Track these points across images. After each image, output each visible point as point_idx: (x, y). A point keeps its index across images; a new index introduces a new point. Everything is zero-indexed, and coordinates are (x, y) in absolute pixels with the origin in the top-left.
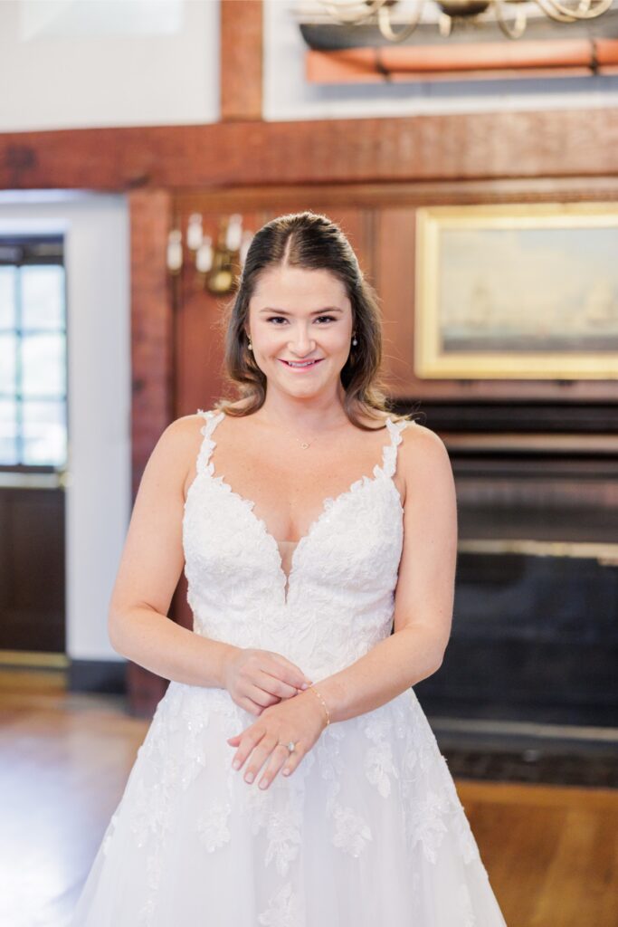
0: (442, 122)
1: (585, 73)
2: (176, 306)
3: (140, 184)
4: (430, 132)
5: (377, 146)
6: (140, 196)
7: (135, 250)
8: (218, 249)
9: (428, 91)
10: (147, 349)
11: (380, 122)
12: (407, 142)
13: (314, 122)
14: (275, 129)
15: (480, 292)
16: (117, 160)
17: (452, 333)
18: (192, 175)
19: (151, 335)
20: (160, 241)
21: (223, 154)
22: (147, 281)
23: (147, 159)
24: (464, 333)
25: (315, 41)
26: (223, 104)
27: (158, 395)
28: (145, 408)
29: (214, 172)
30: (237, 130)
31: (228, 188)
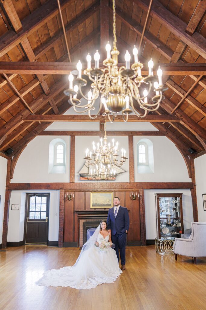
0: (93, 183)
1: (107, 180)
2: (65, 202)
3: (61, 189)
5: (86, 186)
6: (61, 190)
7: (60, 196)
8: (71, 196)
9: (91, 181)
10: (62, 206)
11: (86, 183)
12: (89, 185)
13: (80, 183)
14: (76, 184)
15: (96, 200)
16: (59, 186)
17: (93, 204)
18: (67, 188)
19: (62, 205)
20: (63, 195)
21: (70, 186)
22: (62, 199)
23: (62, 186)
24: (95, 204)
25: (81, 176)
26: (70, 181)
27: (63, 211)
28: (61, 213)
29: (69, 188)
30: (72, 184)
31: (71, 189)
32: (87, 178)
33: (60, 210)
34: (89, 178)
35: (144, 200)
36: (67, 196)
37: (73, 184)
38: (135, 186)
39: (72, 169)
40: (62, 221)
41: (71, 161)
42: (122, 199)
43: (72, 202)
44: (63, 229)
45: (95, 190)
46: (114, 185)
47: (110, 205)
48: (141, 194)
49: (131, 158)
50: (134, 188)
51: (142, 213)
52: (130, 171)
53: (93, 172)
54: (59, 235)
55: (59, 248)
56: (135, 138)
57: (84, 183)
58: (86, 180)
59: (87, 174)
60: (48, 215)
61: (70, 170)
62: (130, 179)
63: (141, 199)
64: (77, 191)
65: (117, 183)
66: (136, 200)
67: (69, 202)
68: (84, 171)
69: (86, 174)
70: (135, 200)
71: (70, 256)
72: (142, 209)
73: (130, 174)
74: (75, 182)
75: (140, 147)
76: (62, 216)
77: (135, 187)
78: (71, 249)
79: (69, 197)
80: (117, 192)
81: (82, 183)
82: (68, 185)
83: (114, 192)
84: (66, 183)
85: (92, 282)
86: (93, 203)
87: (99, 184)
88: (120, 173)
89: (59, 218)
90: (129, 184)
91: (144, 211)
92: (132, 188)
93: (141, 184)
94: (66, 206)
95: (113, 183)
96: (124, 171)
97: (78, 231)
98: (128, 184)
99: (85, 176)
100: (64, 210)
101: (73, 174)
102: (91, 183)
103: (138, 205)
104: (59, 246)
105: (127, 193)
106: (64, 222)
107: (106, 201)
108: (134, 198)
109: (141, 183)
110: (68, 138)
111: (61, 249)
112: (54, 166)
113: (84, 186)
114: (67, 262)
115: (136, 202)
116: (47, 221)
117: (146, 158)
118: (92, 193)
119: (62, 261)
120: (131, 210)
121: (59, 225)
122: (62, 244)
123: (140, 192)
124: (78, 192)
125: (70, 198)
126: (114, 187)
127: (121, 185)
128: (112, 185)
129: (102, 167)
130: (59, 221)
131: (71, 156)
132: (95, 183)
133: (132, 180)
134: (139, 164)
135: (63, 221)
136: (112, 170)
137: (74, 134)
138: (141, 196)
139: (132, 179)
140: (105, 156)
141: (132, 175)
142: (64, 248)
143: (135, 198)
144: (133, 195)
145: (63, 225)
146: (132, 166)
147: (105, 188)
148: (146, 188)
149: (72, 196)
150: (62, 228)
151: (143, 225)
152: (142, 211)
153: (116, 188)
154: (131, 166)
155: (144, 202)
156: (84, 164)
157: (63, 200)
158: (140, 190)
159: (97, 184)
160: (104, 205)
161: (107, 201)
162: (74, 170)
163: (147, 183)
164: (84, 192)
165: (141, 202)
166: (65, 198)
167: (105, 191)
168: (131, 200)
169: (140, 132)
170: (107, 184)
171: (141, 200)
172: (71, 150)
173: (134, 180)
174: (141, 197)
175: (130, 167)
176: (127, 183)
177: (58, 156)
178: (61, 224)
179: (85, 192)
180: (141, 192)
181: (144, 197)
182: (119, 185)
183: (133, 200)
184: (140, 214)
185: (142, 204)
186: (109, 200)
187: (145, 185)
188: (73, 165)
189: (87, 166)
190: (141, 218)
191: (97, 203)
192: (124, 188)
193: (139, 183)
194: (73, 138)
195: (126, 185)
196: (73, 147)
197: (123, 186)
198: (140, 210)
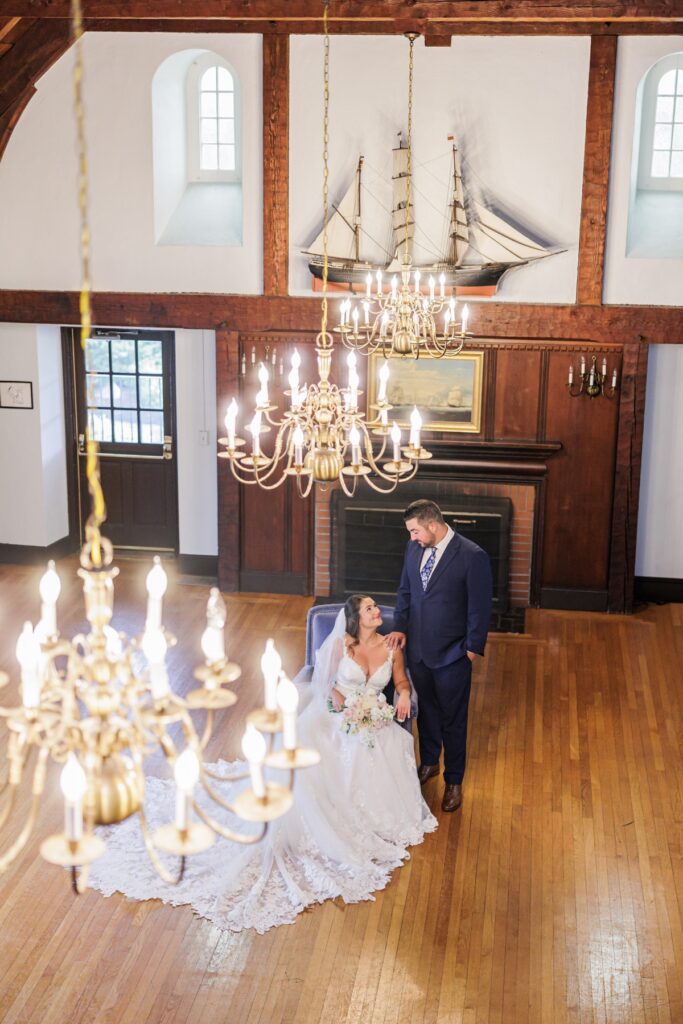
3: (221, 325)
6: (223, 333)
7: (219, 359)
13: (314, 299)
14: (294, 303)
15: (396, 388)
16: (211, 313)
18: (250, 324)
20: (233, 356)
21: (267, 315)
22: (228, 376)
23: (226, 312)
25: (317, 273)
26: (265, 287)
29: (262, 322)
30: (274, 303)
31: (269, 331)
32: (347, 283)
34: (357, 286)
35: (643, 402)
37: (280, 306)
38: (599, 329)
39: (274, 226)
41: (267, 181)
44: (237, 515)
46: (492, 317)
47: (466, 417)
48: (630, 371)
49: (594, 170)
50: (597, 336)
51: (623, 462)
52: (580, 246)
59: (350, 264)
60: (170, 428)
61: (265, 234)
62: (580, 290)
63: (626, 395)
64: (299, 342)
65: (510, 305)
66: (600, 399)
68: (336, 244)
69: (341, 264)
70: (595, 395)
72: (629, 444)
73: (583, 264)
74: (291, 293)
77: (603, 332)
78: (275, 609)
80: (505, 353)
82: (254, 308)
83: (492, 351)
84: (245, 298)
85: (284, 887)
88: (525, 262)
90: (574, 313)
91: (636, 455)
92: (587, 336)
93: (637, 315)
95: (485, 307)
96: (543, 252)
97: (306, 529)
98: (566, 316)
99: (337, 276)
101: (282, 252)
103: (612, 421)
104: (222, 585)
105: (557, 359)
107: (446, 396)
108: (591, 390)
109: (638, 312)
110: (251, 45)
112: (191, 185)
115: (602, 407)
116: (169, 456)
118: (374, 356)
120: (571, 447)
122: (234, 576)
123: (626, 360)
124: (305, 345)
126: (491, 325)
127: (530, 322)
128: (482, 319)
131: (266, 157)
133: (589, 298)
134: (645, 189)
138: (628, 377)
139: (589, 288)
141: (588, 269)
142: (245, 596)
144: (587, 375)
145: (237, 497)
148: (661, 336)
149: (277, 368)
150: (232, 512)
151: (624, 517)
152: (627, 454)
153: (503, 335)
154: (592, 220)
155: (642, 411)
156: (335, 209)
157: (233, 380)
158: (626, 347)
161: (452, 395)
162: (285, 229)
165: (627, 408)
166: (241, 374)
168: (574, 400)
171: (630, 399)
172: (266, 123)
173: (601, 295)
174: (627, 386)
175: (586, 222)
176: (563, 307)
177: (207, 129)
180: (631, 361)
181: (644, 384)
182: (518, 317)
183: (588, 397)
184: (617, 470)
185: (629, 421)
186: (459, 393)
187: (660, 323)
188: (278, 207)
189: (349, 220)
190: (617, 486)
191: (398, 405)
192: (541, 336)
193: (625, 313)
194: (278, 48)
195: (557, 321)
196: (278, 106)
197: (539, 325)
198: (619, 448)
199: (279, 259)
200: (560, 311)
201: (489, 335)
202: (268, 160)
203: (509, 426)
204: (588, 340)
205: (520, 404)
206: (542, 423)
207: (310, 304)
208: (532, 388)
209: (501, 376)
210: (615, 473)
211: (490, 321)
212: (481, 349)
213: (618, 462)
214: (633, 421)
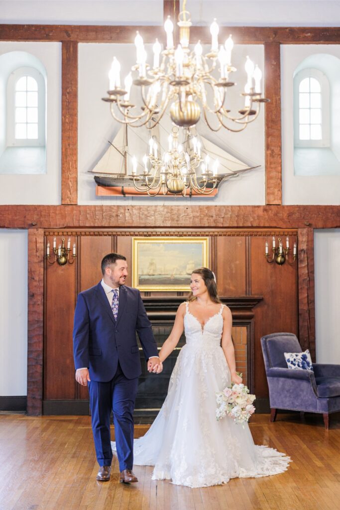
0: (140, 208)
1: (188, 196)
2: (45, 269)
3: (31, 226)
4: (135, 212)
5: (117, 216)
6: (32, 230)
7: (29, 249)
8: (65, 249)
9: (133, 199)
10: (35, 284)
11: (118, 206)
12: (127, 214)
13: (95, 206)
14: (82, 209)
15: (152, 264)
16: (25, 217)
17: (143, 277)
18: (52, 224)
19: (37, 278)
20: (40, 246)
21: (64, 217)
22: (36, 260)
23: (35, 217)
24: (147, 277)
25: (101, 182)
26: (62, 199)
27: (39, 299)
28: (34, 305)
29: (60, 222)
30: (68, 208)
31: (65, 228)
32: (120, 188)
33: (31, 296)
34: (127, 188)
35: (313, 266)
36: (53, 252)
37: (72, 211)
38: (282, 219)
39: (69, 158)
40: (37, 333)
41: (64, 130)
42: (238, 262)
43: (72, 270)
44: (41, 358)
45: (148, 231)
46: (213, 213)
48: (303, 246)
49: (273, 121)
50: (281, 224)
51: (303, 307)
52: (266, 168)
53: (141, 165)
54: (30, 375)
55: (30, 418)
56: (288, 50)
57: (110, 207)
58: (116, 198)
59: (121, 178)
61: (63, 164)
62: (268, 194)
63: (302, 261)
64: (86, 235)
65: (224, 206)
66: (285, 266)
67: (60, 271)
68: (110, 166)
69: (116, 177)
70: (282, 263)
71: (63, 444)
72: (306, 295)
73: (268, 178)
74: (79, 203)
75: (304, 85)
76: (36, 317)
77: (284, 222)
78: (70, 421)
79: (60, 253)
80: (223, 237)
81: (102, 206)
82: (55, 213)
83: (214, 236)
84: (48, 206)
86: (140, 273)
87: (161, 209)
88: (235, 174)
89: (29, 321)
90: (265, 210)
91: (311, 301)
92: (274, 225)
93: (305, 210)
94: (49, 282)
95: (208, 208)
96: (245, 167)
98: (260, 212)
99: (114, 183)
100: (45, 295)
101: (74, 175)
102: (133, 206)
103: (294, 281)
104: (30, 410)
105: (256, 241)
106: (45, 336)
107: (185, 268)
108: (279, 259)
109: (305, 208)
110: (54, 49)
111: (36, 421)
112: (8, 148)
113: (111, 216)
114: (53, 461)
115: (287, 272)
117: (323, 125)
118: (136, 242)
119: (36, 459)
120: (268, 298)
121: (29, 345)
122: (38, 404)
123: (300, 239)
124: (90, 237)
125: (65, 255)
126: (211, 220)
127: (237, 216)
128: (206, 215)
129: (170, 148)
130: (29, 331)
132: (149, 206)
133: (274, 199)
134: (297, 147)
135: (41, 333)
136: (207, 159)
137: (73, 37)
138: (302, 250)
139: (273, 194)
140: (183, 89)
141: (272, 181)
142: (47, 419)
143: (283, 256)
144: (277, 249)
145: (41, 345)
146: (276, 151)
147: (182, 223)
148: (320, 224)
149: (71, 250)
150: (38, 356)
152: (306, 301)
153: (220, 225)
154: (273, 151)
155: (313, 272)
156: (110, 143)
157: (40, 262)
158: (299, 231)
159: (155, 211)
160: (176, 282)
161: (189, 267)
162: (76, 161)
163: (326, 207)
164: (110, 237)
165: (304, 271)
166: (45, 257)
167: (181, 236)
168: (269, 266)
169: (304, 30)
170: (189, 211)
171: (304, 264)
172: (63, 94)
173: (281, 198)
174: (303, 256)
175: (269, 152)
176: (258, 207)
177: (20, 115)
178: (35, 340)
179: (114, 236)
180: (303, 239)
181: (313, 254)
182: (230, 213)
183: (277, 265)
184: (300, 312)
185: (306, 279)
186: (193, 265)
187: (319, 214)
188: (71, 146)
189: (120, 149)
190: (301, 324)
191: (153, 275)
192: (246, 225)
193: (297, 209)
194: (71, 49)
195: (255, 215)
196: (71, 84)
197: (243, 218)
198: (300, 298)
199: (72, 180)
200: (256, 209)
201: (212, 225)
202: (65, 117)
203: (227, 287)
204: (276, 227)
205: (234, 272)
206: (248, 283)
207: (93, 209)
208: (240, 262)
209: (220, 253)
210: (298, 314)
211: (212, 217)
212: (207, 235)
213: (300, 308)
214: (308, 279)
